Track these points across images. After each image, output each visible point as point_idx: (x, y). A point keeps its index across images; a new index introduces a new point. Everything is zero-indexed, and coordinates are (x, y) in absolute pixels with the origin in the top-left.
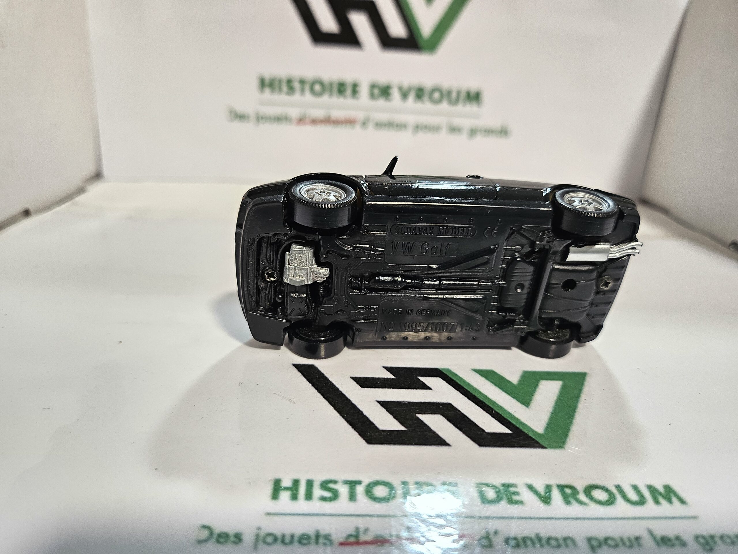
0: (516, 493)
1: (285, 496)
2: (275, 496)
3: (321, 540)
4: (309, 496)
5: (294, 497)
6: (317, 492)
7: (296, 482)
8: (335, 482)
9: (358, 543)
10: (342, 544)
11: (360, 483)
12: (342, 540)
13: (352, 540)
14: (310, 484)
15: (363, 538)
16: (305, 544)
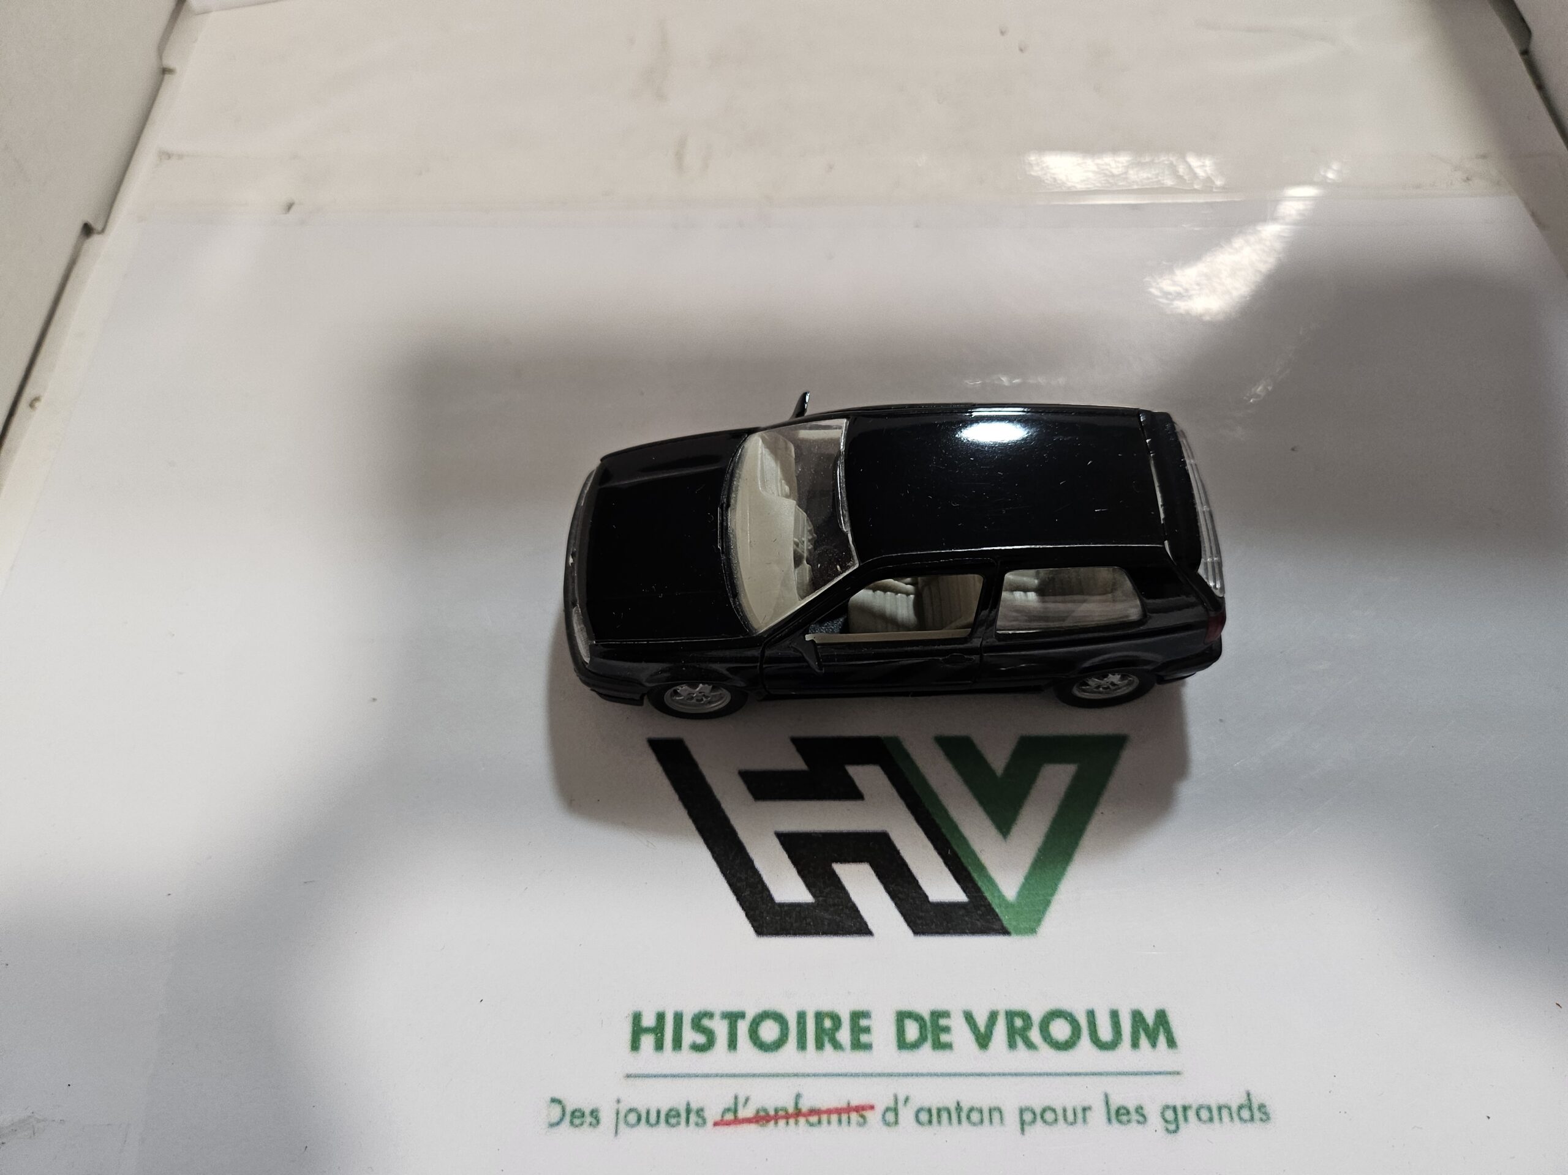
0: (947, 1029)
1: (648, 1041)
2: (635, 1046)
3: (693, 1118)
4: (677, 1044)
5: (659, 1046)
6: (690, 1036)
7: (661, 1017)
8: (710, 1015)
9: (737, 1121)
10: (716, 1124)
11: (742, 1015)
12: (718, 1118)
13: (729, 1116)
14: (678, 1018)
15: (743, 1113)
16: (673, 1126)
